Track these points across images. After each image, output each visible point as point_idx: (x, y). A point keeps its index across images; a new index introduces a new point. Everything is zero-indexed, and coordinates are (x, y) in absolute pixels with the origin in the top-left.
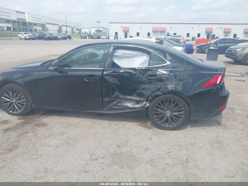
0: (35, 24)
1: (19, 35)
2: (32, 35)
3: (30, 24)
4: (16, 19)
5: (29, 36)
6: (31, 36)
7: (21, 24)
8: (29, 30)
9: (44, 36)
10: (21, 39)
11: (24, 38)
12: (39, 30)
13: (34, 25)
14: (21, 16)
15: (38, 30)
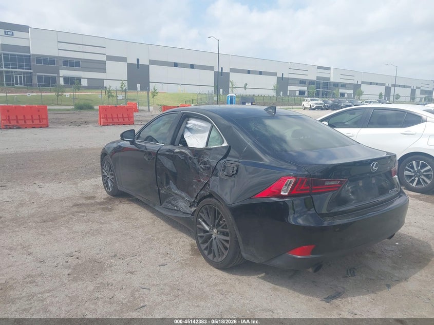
0: (343, 86)
1: (303, 103)
2: (321, 102)
3: (336, 85)
4: (315, 79)
5: (316, 104)
6: (321, 104)
7: (321, 86)
8: (332, 95)
9: (339, 104)
10: (304, 109)
11: (309, 107)
12: (348, 94)
13: (341, 87)
14: (323, 74)
15: (346, 95)
